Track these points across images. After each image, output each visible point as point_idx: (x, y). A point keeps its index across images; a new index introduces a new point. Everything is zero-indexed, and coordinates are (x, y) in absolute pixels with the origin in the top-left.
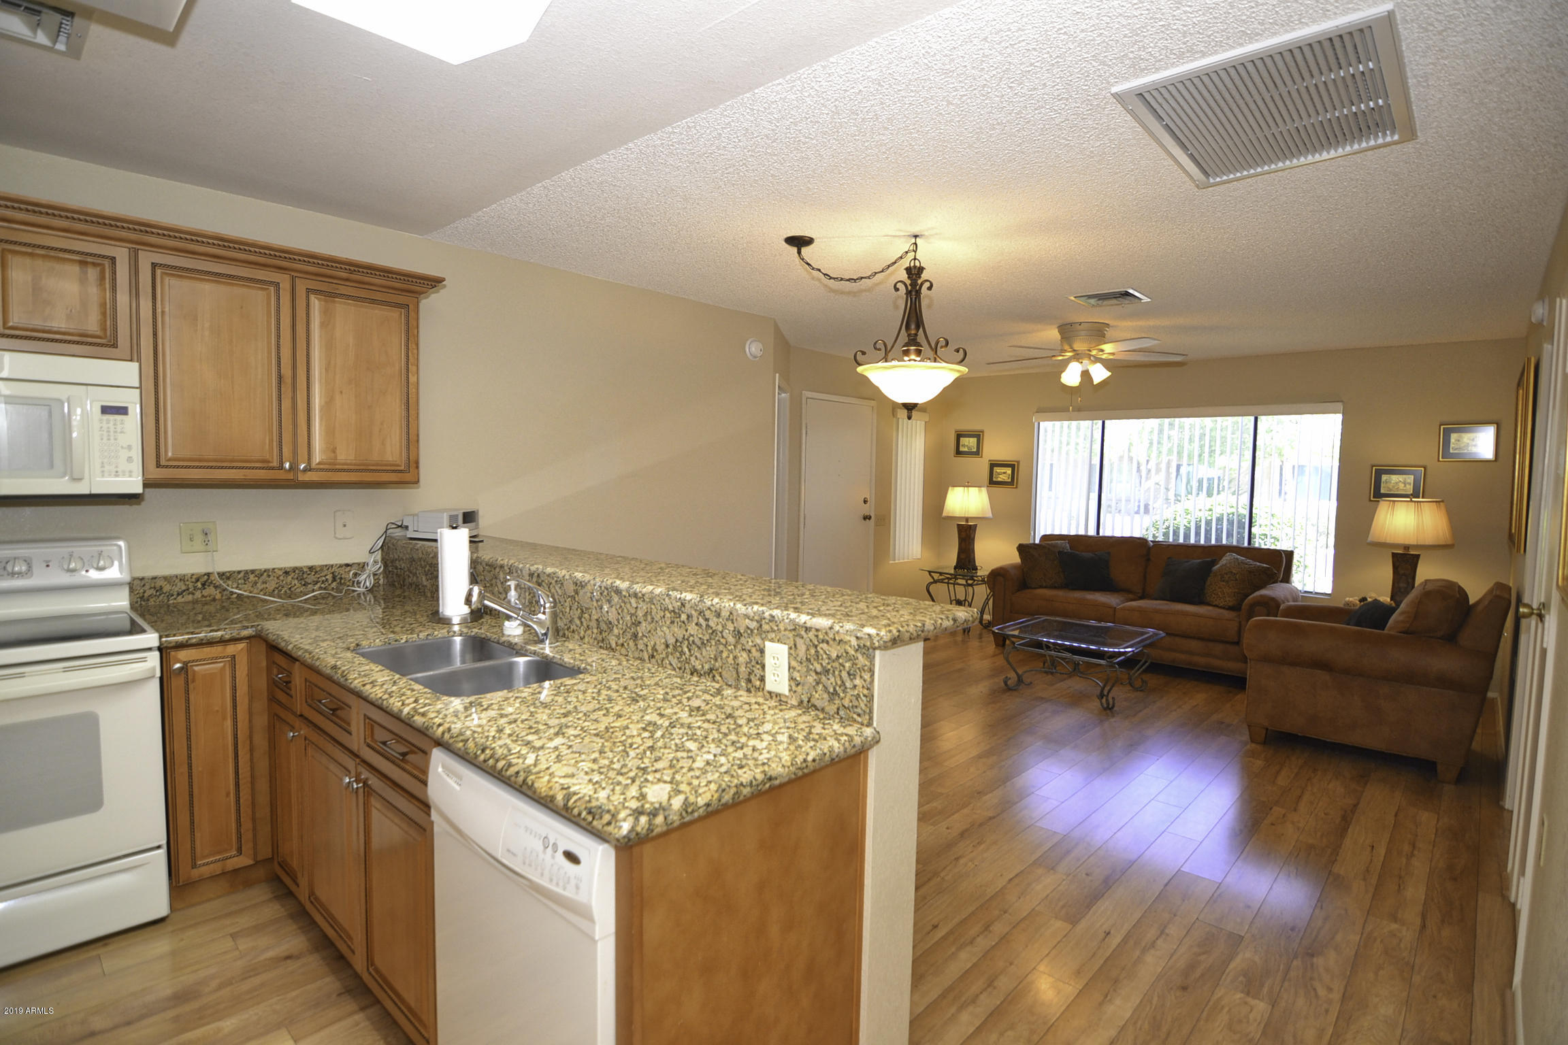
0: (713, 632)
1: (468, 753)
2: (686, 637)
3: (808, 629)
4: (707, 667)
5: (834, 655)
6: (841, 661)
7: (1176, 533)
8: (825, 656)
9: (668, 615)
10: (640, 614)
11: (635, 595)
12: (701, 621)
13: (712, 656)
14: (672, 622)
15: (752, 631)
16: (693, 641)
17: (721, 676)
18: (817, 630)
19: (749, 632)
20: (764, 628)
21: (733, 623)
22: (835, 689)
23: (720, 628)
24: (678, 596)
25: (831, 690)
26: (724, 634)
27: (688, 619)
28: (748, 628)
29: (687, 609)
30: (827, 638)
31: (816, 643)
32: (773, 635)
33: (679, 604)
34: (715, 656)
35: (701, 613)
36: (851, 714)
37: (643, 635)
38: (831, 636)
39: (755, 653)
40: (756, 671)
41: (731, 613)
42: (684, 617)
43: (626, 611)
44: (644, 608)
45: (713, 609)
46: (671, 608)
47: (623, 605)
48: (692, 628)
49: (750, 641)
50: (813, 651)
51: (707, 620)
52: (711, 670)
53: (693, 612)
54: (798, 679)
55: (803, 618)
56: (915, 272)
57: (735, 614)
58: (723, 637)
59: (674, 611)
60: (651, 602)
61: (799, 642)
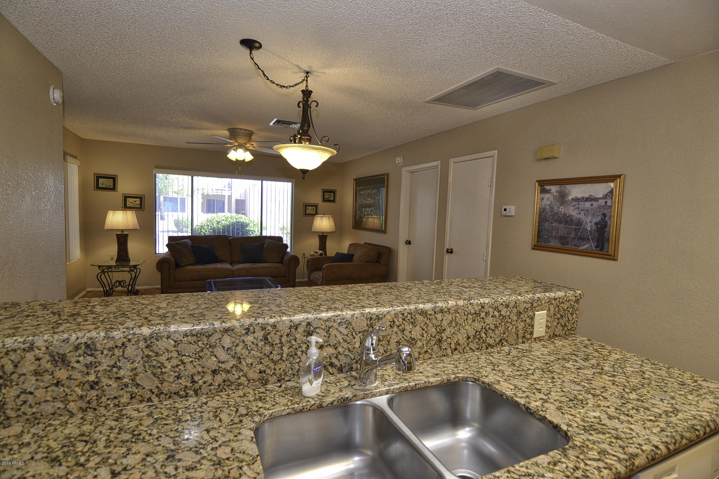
0: (504, 317)
1: (693, 441)
2: (484, 327)
3: (555, 299)
4: (498, 340)
5: (566, 308)
6: (568, 309)
7: (229, 232)
8: (562, 310)
9: (470, 316)
10: (445, 323)
11: (442, 311)
12: (496, 313)
13: (502, 332)
14: (474, 321)
15: (527, 309)
16: (489, 328)
17: (507, 342)
18: (560, 298)
19: (526, 310)
20: (533, 306)
21: (517, 308)
22: (565, 324)
23: (508, 314)
24: (479, 302)
25: (563, 324)
26: (511, 317)
27: (486, 315)
28: (525, 308)
29: (486, 309)
30: (563, 301)
31: (559, 305)
32: (538, 308)
33: (480, 307)
34: (504, 332)
35: (496, 309)
36: (570, 332)
37: (447, 338)
38: (565, 299)
39: (528, 321)
40: (528, 330)
41: (516, 303)
42: (483, 315)
43: (431, 325)
44: (450, 318)
45: (504, 304)
46: (473, 311)
47: (428, 322)
48: (489, 320)
49: (526, 315)
50: (557, 309)
51: (500, 311)
52: (501, 340)
53: (490, 309)
54: (549, 325)
55: (553, 295)
56: (307, 93)
57: (518, 302)
58: (510, 318)
59: (475, 313)
60: (456, 312)
61: (551, 306)
